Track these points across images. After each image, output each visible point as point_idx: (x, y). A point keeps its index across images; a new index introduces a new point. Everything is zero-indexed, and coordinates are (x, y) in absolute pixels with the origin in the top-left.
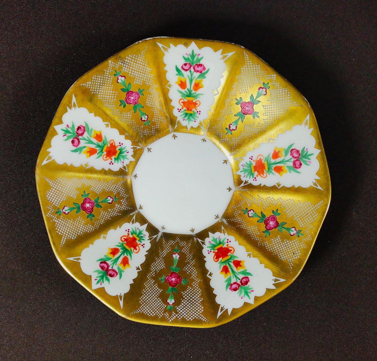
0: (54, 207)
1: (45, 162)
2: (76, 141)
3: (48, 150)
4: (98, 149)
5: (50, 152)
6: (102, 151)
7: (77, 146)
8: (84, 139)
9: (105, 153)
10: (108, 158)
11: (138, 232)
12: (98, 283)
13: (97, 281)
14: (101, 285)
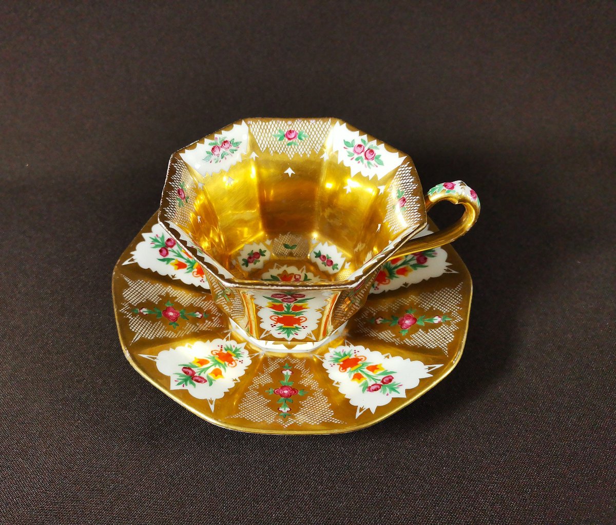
0: (130, 305)
1: (126, 263)
2: (164, 252)
3: (132, 253)
4: (188, 264)
5: (133, 255)
6: (192, 267)
7: (164, 256)
8: (173, 251)
9: (196, 270)
10: (199, 275)
11: (234, 349)
12: (179, 384)
13: (178, 383)
14: (183, 386)
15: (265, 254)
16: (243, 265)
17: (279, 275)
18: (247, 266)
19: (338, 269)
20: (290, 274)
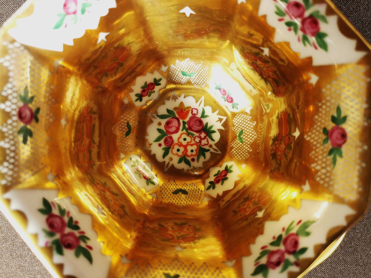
15: (160, 82)
16: (137, 100)
17: (175, 109)
18: (141, 100)
19: (237, 109)
20: (187, 108)
